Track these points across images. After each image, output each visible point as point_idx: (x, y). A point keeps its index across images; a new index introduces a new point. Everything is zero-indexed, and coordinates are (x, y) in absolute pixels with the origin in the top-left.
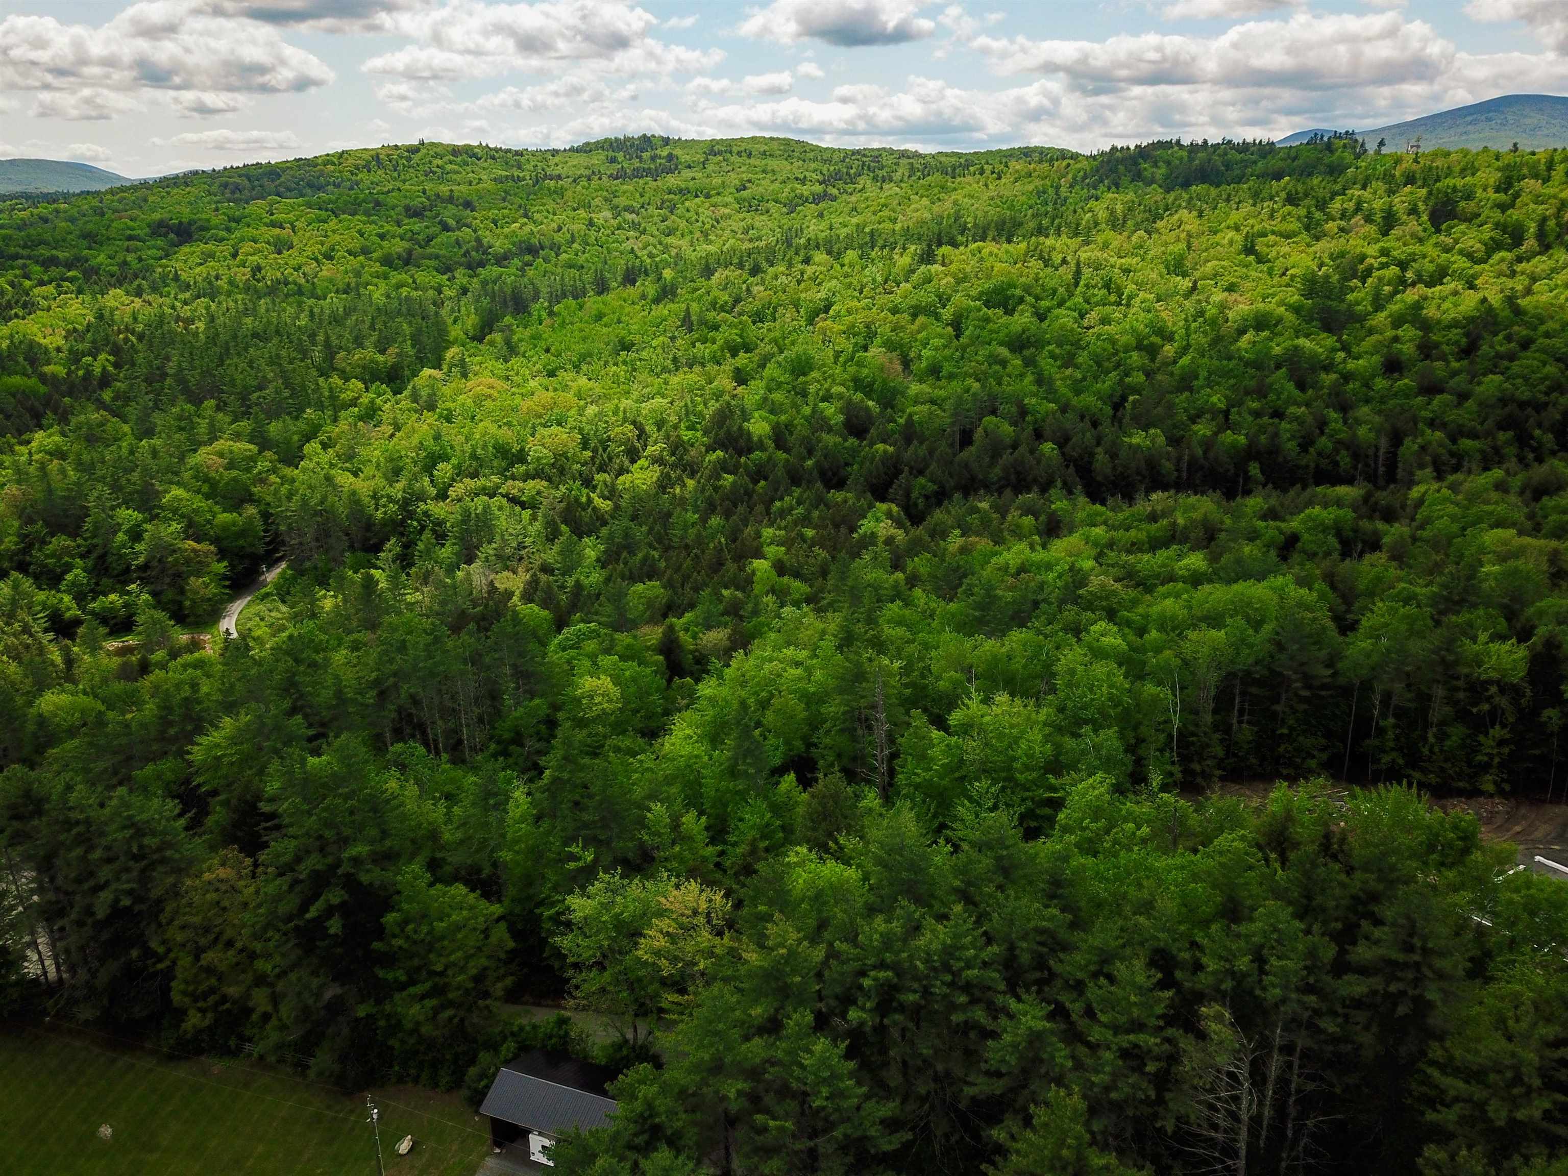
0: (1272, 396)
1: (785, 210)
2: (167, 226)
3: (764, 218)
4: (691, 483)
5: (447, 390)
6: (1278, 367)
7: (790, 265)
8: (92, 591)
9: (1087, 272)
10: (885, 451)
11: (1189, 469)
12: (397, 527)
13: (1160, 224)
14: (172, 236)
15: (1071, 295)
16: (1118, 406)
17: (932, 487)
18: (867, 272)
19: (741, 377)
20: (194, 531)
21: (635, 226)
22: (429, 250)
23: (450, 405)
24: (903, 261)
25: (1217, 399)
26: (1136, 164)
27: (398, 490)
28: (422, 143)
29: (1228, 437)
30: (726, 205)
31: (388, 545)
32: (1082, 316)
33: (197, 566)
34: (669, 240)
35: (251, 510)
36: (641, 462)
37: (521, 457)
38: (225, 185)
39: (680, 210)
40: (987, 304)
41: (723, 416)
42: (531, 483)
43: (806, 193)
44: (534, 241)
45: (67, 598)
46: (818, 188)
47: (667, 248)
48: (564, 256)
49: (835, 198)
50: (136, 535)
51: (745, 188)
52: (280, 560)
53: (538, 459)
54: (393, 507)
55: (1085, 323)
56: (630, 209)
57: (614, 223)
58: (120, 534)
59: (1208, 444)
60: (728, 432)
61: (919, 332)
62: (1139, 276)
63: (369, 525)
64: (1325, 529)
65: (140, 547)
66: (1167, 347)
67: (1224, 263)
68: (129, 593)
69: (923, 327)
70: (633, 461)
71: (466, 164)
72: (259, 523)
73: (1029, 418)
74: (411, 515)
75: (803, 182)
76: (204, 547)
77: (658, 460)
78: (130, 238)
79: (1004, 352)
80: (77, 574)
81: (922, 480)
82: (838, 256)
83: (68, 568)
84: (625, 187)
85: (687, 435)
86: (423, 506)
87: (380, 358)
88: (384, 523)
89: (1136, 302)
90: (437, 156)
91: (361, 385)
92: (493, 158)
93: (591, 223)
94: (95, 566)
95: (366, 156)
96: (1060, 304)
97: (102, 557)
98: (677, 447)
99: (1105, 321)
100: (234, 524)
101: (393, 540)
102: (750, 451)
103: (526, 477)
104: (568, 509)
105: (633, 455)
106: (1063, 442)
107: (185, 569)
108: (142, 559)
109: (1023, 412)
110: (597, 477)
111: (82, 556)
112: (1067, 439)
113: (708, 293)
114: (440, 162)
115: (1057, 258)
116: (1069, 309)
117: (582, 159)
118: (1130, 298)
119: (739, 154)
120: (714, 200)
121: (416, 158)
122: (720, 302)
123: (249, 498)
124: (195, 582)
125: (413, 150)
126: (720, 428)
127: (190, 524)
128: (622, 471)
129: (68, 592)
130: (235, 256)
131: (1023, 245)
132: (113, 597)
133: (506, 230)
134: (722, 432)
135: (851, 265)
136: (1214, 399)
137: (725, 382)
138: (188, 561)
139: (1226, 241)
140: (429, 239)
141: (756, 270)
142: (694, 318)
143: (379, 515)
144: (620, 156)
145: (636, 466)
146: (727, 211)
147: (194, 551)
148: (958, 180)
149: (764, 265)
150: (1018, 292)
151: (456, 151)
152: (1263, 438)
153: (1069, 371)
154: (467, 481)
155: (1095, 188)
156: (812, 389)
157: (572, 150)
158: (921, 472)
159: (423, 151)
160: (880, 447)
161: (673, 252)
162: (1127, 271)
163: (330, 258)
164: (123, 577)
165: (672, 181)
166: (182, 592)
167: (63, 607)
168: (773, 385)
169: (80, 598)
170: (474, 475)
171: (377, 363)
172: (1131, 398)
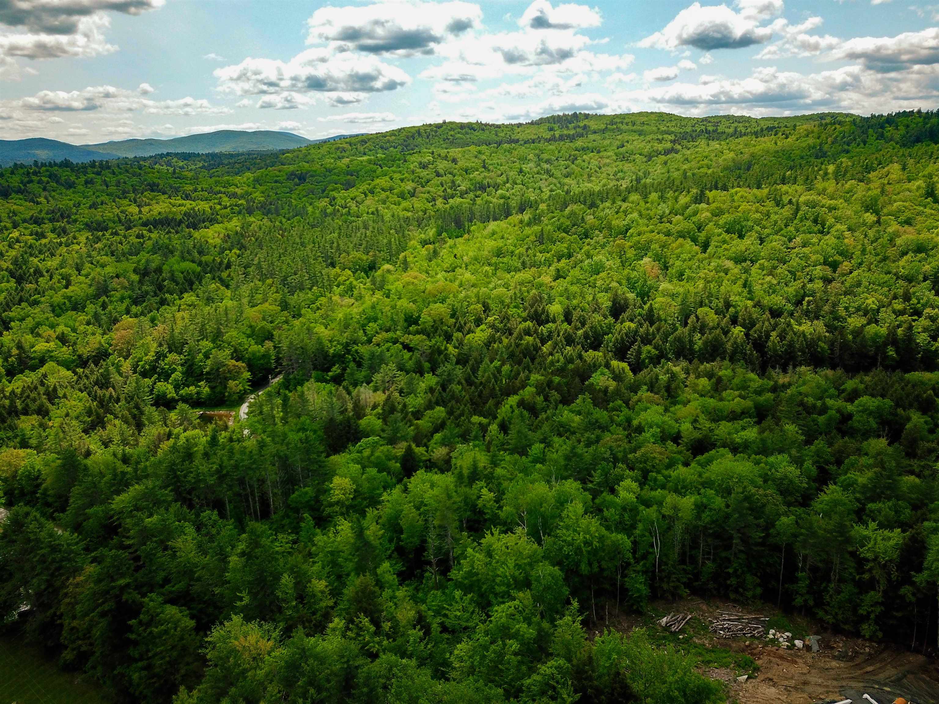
0: (914, 301)
1: (645, 159)
2: (295, 175)
3: (630, 165)
4: (505, 341)
5: (391, 278)
6: (925, 279)
7: (614, 202)
8: (183, 384)
9: (804, 208)
10: (629, 327)
11: (841, 350)
12: (340, 358)
13: (872, 175)
14: (296, 180)
15: (786, 226)
16: (799, 303)
17: (654, 352)
18: (659, 208)
19: (558, 276)
20: (237, 355)
21: (548, 172)
22: (427, 188)
23: (390, 287)
24: (684, 200)
25: (871, 302)
26: (882, 127)
27: (345, 338)
28: (444, 122)
29: (872, 329)
30: (608, 157)
31: (334, 369)
32: (790, 240)
33: (235, 375)
34: (567, 181)
35: (269, 344)
36: (483, 327)
37: (416, 322)
38: (338, 149)
39: (579, 161)
40: (727, 232)
41: (538, 300)
42: (418, 336)
43: (660, 149)
44: (485, 182)
45: (170, 387)
46: (669, 145)
47: (562, 185)
48: (500, 192)
49: (677, 152)
50: (207, 356)
51: (623, 146)
52: (280, 373)
53: (425, 322)
54: (339, 347)
55: (791, 245)
56: (548, 161)
57: (535, 170)
58: (200, 355)
59: (858, 332)
60: (536, 311)
61: (677, 248)
62: (839, 213)
63: (325, 355)
64: (871, 413)
65: (209, 362)
66: (845, 263)
67: (906, 204)
68: (200, 387)
69: (681, 246)
70: (478, 326)
71: (467, 133)
72: (272, 352)
73: (732, 310)
74: (348, 352)
75: (660, 141)
76: (240, 364)
77: (493, 326)
78: (276, 182)
79: (730, 264)
80: (177, 375)
81: (649, 347)
82: (645, 197)
83: (174, 370)
84: (551, 147)
85: (512, 311)
86: (356, 347)
87: (365, 257)
88: (334, 356)
89: (833, 230)
90: (452, 129)
91: (350, 272)
92: (483, 130)
93: (521, 171)
94: (187, 370)
95: (413, 131)
96: (777, 233)
97: (191, 366)
98: (505, 318)
99: (804, 245)
100: (259, 351)
101: (337, 366)
102: (547, 322)
103: (418, 332)
104: (432, 354)
105: (478, 322)
106: (749, 325)
107: (228, 375)
108: (208, 369)
109: (728, 305)
110: (455, 334)
111: (182, 365)
112: (753, 324)
113: (559, 220)
114: (452, 133)
115: (786, 199)
116: (783, 235)
117: (533, 130)
118: (830, 227)
119: (627, 124)
120: (601, 154)
121: (440, 131)
122: (564, 226)
123: (270, 337)
124: (231, 383)
125: (439, 126)
126: (532, 307)
127: (236, 351)
128: (470, 331)
129: (171, 384)
130: (323, 191)
131: (766, 191)
132: (192, 388)
133: (471, 176)
134: (532, 310)
135: (652, 203)
136: (869, 301)
137: (546, 279)
138: (230, 372)
139: (915, 187)
140: (428, 181)
141: (593, 205)
142: (545, 236)
143: (331, 351)
144: (556, 127)
145: (479, 328)
146: (608, 161)
147: (234, 366)
148: (759, 139)
149: (599, 202)
150: (750, 223)
151: (462, 126)
152: (900, 331)
153: (768, 278)
154: (384, 333)
155: (848, 145)
156: (599, 283)
157: (532, 123)
158: (649, 342)
159: (444, 127)
160: (627, 324)
161: (566, 188)
162: (831, 209)
163: (372, 192)
164: (200, 377)
165: (579, 143)
166: (226, 387)
167: (168, 391)
168: (575, 281)
169: (177, 387)
170: (387, 331)
171: (362, 260)
172: (807, 299)
